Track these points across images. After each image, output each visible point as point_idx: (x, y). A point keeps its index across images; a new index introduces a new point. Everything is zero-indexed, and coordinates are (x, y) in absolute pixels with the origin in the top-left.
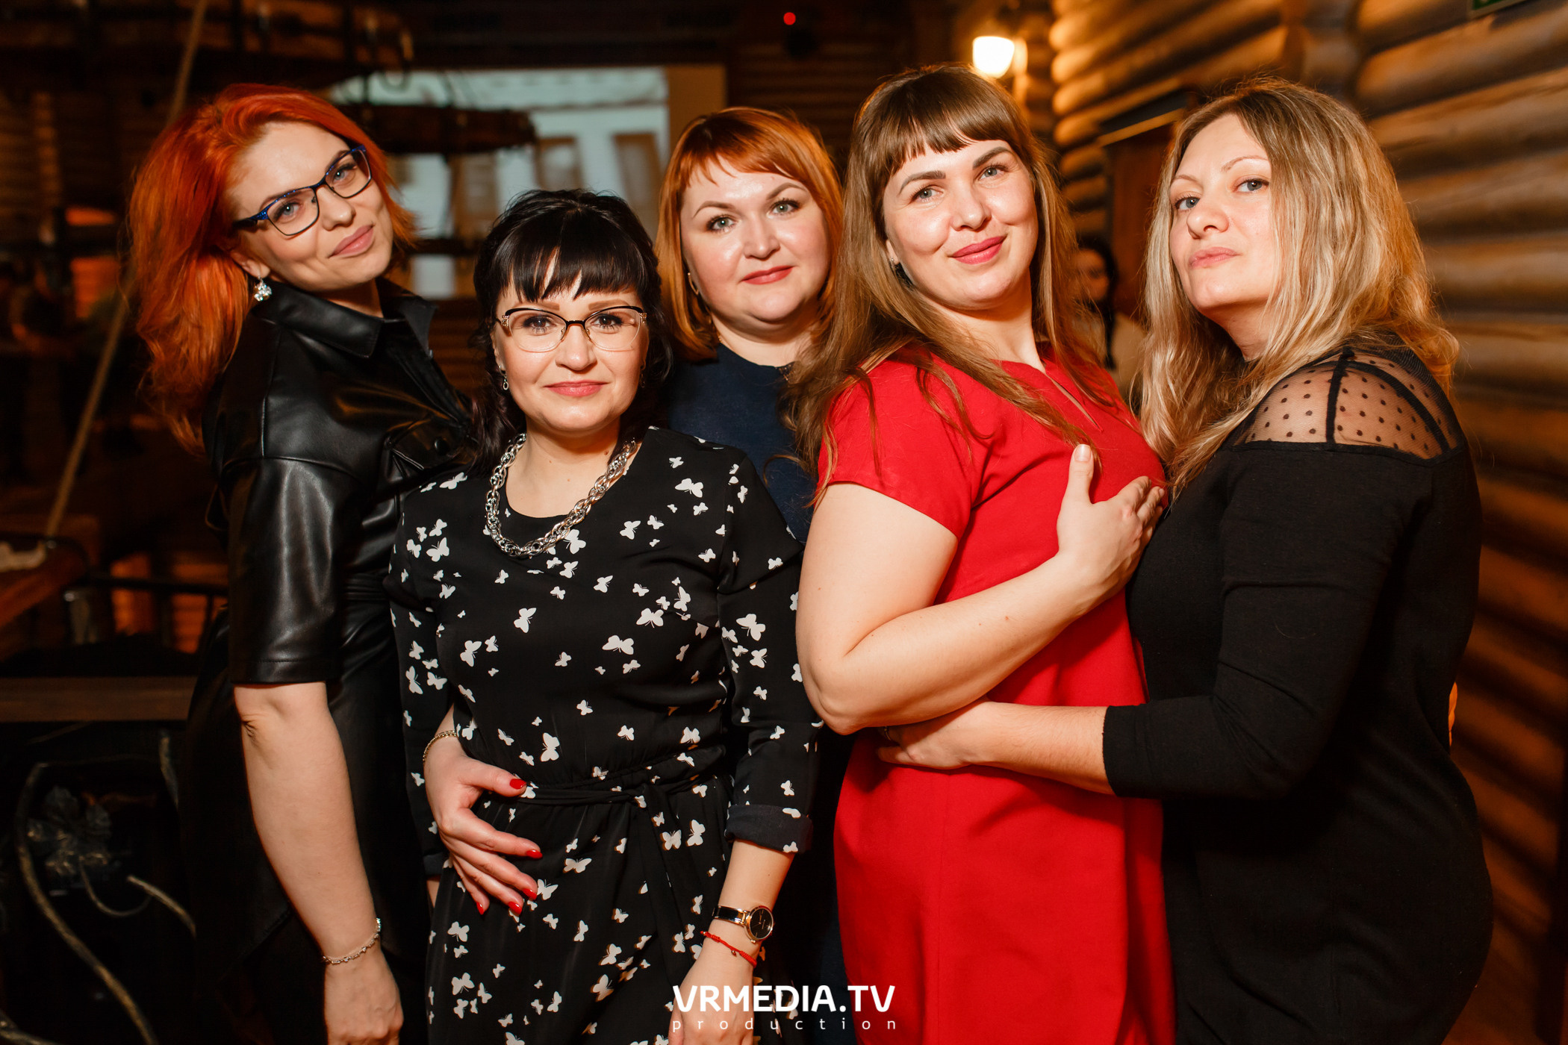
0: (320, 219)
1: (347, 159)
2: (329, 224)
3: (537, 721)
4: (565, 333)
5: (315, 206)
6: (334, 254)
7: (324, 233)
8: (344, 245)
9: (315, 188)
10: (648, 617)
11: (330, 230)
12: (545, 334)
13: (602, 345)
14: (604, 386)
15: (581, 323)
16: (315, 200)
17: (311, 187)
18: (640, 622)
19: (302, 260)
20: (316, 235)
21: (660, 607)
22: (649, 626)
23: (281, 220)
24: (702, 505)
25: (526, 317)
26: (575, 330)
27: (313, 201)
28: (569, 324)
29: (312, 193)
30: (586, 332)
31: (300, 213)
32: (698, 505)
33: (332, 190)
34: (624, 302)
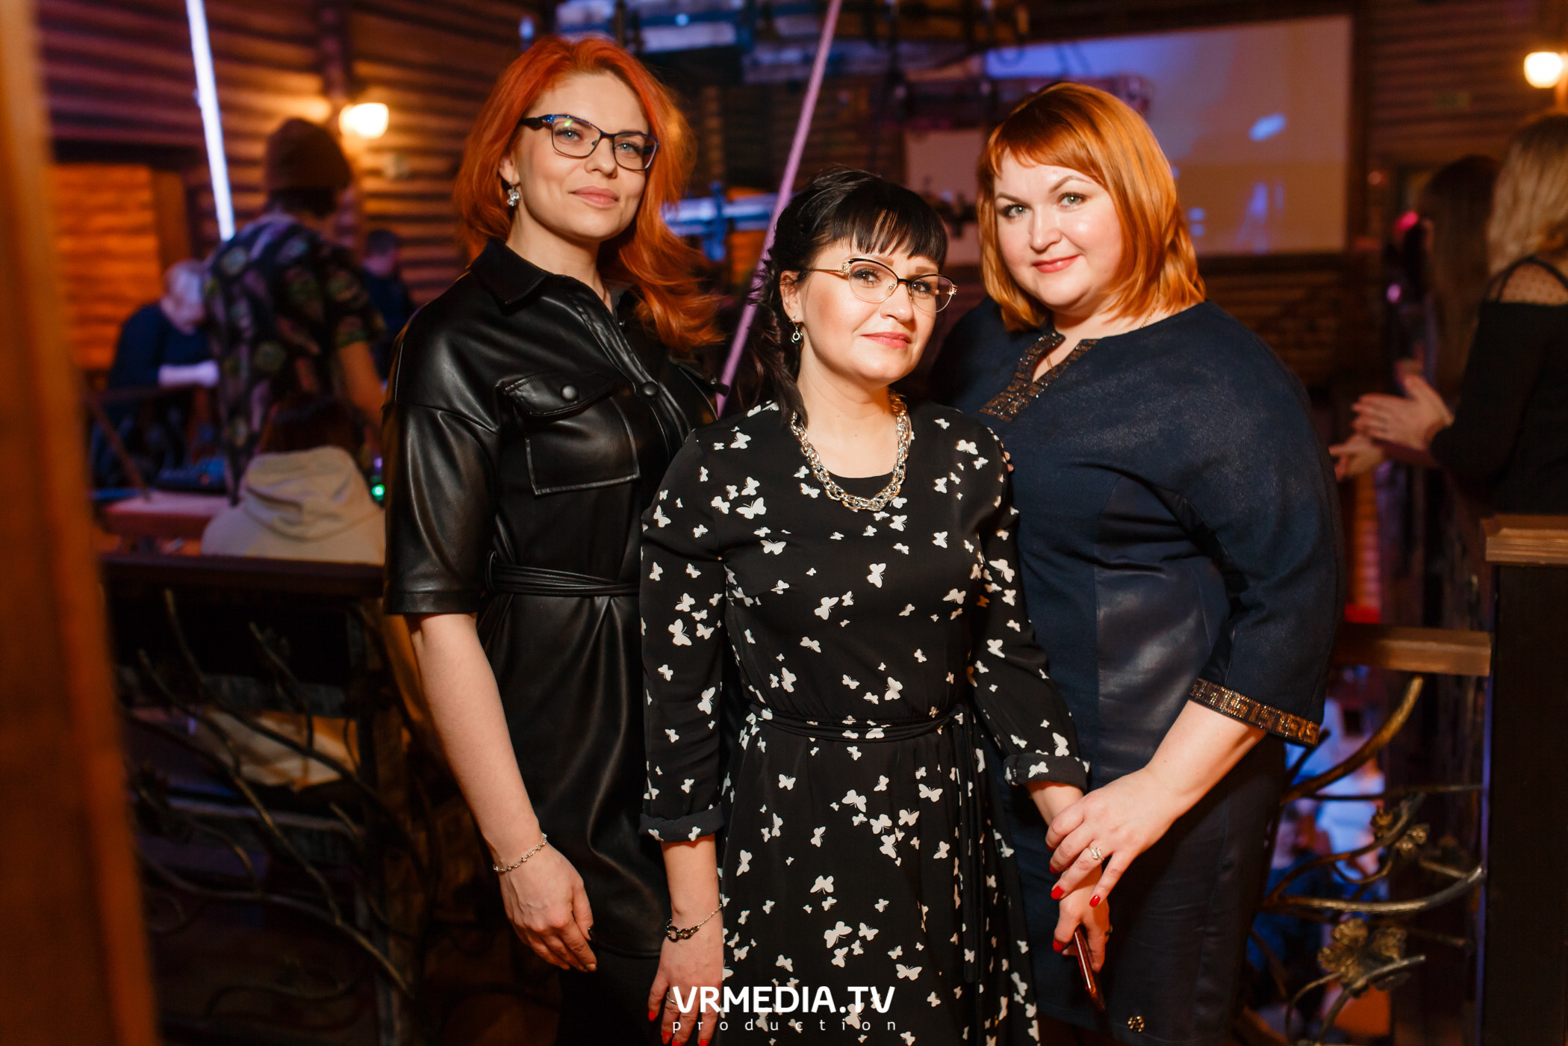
0: (584, 160)
1: (638, 140)
2: (591, 166)
5: (592, 147)
6: (574, 193)
7: (581, 172)
8: (587, 191)
9: (603, 135)
11: (588, 172)
16: (595, 144)
17: (601, 132)
19: (549, 178)
20: (575, 168)
23: (558, 137)
27: (593, 143)
29: (598, 136)
31: (576, 143)
33: (613, 149)
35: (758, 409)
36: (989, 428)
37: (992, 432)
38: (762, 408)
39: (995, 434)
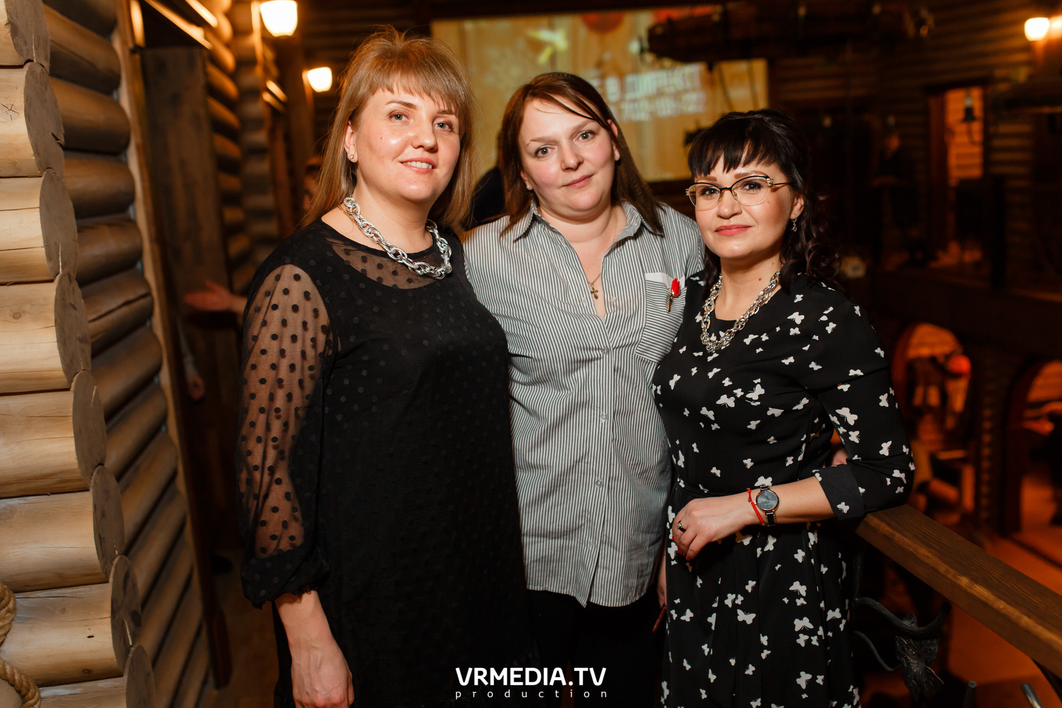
10: (724, 400)
14: (750, 229)
18: (718, 402)
21: (734, 395)
22: (724, 406)
24: (797, 329)
32: (794, 328)
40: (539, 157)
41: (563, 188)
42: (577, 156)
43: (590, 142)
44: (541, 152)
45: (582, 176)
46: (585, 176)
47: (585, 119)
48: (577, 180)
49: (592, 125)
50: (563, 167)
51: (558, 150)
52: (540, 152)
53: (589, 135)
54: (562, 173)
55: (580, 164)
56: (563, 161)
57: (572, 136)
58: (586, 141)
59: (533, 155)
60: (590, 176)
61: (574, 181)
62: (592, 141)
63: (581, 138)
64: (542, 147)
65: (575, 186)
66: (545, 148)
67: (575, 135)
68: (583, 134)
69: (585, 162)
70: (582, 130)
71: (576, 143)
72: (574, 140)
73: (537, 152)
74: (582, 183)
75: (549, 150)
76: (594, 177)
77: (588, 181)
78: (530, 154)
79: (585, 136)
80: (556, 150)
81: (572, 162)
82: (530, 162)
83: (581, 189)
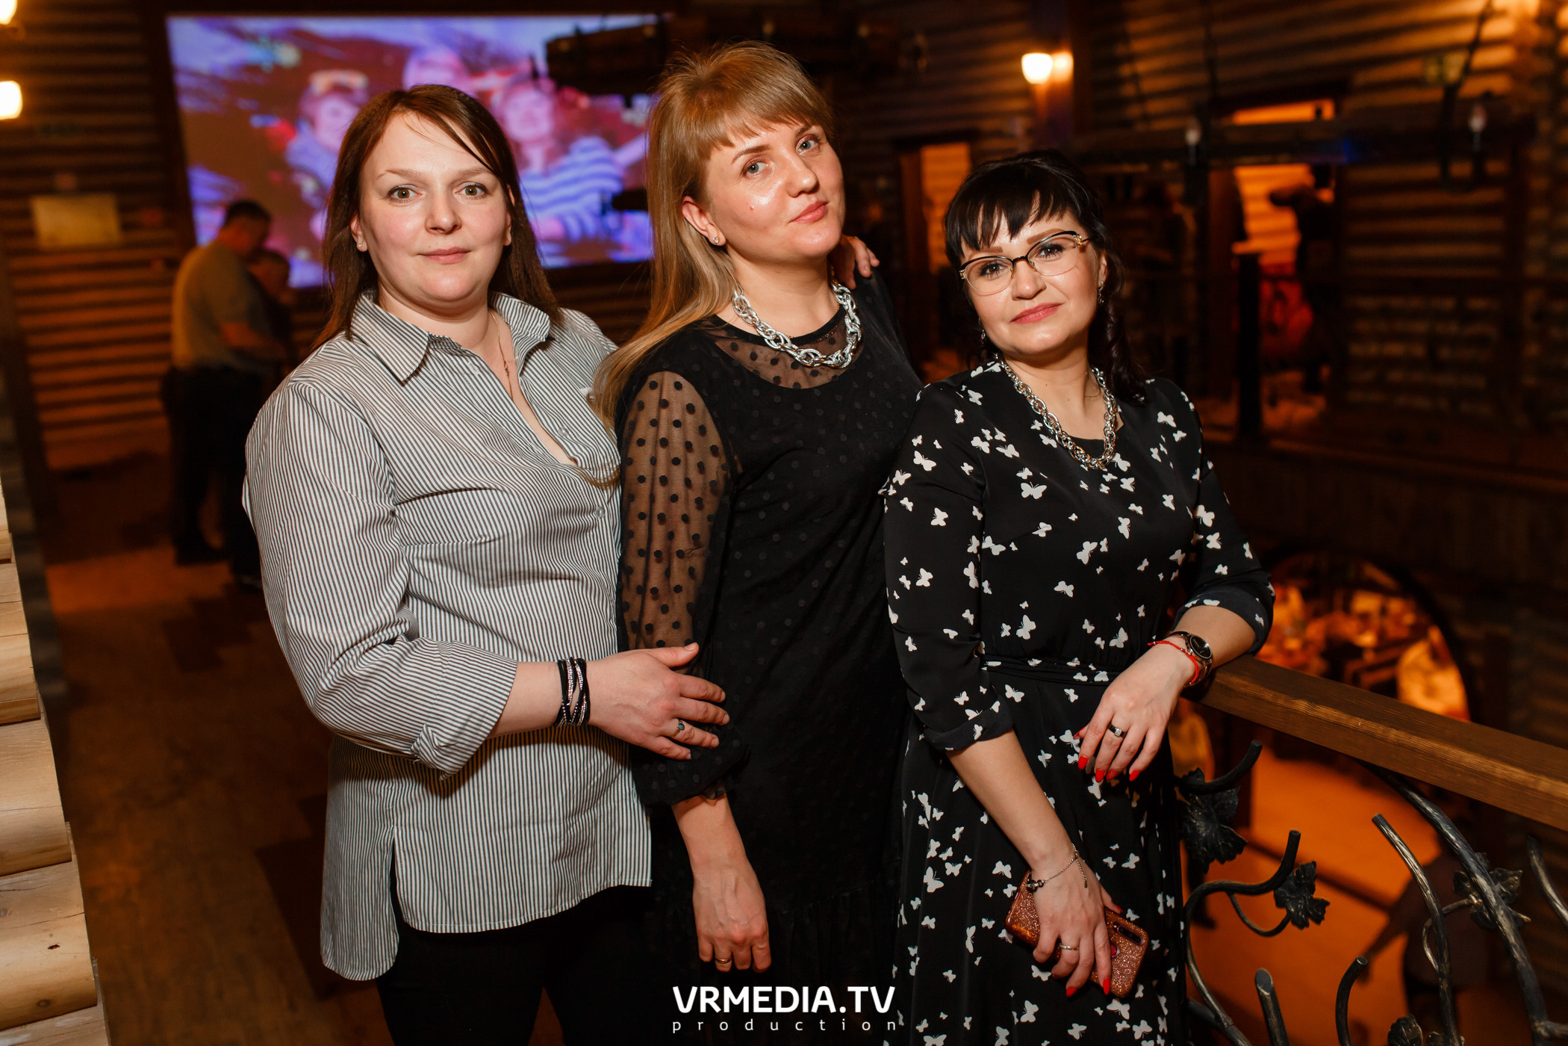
3: (1025, 605)
4: (1014, 271)
12: (998, 278)
13: (1048, 272)
15: (1025, 258)
25: (980, 266)
26: (1021, 264)
28: (1014, 262)
30: (1031, 266)
34: (1059, 230)
35: (980, 370)
36: (1183, 393)
37: (1187, 399)
38: (984, 370)
39: (1190, 401)
40: (392, 199)
41: (419, 258)
42: (454, 214)
43: (478, 201)
44: (401, 193)
45: (454, 248)
46: (458, 248)
47: (479, 165)
48: (445, 251)
49: (486, 178)
50: (429, 225)
51: (426, 197)
52: (396, 194)
53: (478, 190)
54: (423, 233)
55: (455, 227)
56: (431, 216)
57: (452, 185)
58: (472, 199)
59: (385, 194)
60: (465, 252)
61: (439, 250)
62: (482, 200)
63: (464, 192)
64: (403, 186)
65: (438, 259)
66: (406, 189)
67: (459, 182)
68: (470, 186)
69: (464, 229)
70: (468, 180)
71: (456, 196)
72: (455, 191)
73: (391, 192)
74: (451, 258)
75: (411, 194)
76: (471, 255)
77: (461, 258)
78: (380, 192)
79: (471, 191)
80: (423, 196)
81: (445, 221)
82: (376, 204)
83: (448, 266)
